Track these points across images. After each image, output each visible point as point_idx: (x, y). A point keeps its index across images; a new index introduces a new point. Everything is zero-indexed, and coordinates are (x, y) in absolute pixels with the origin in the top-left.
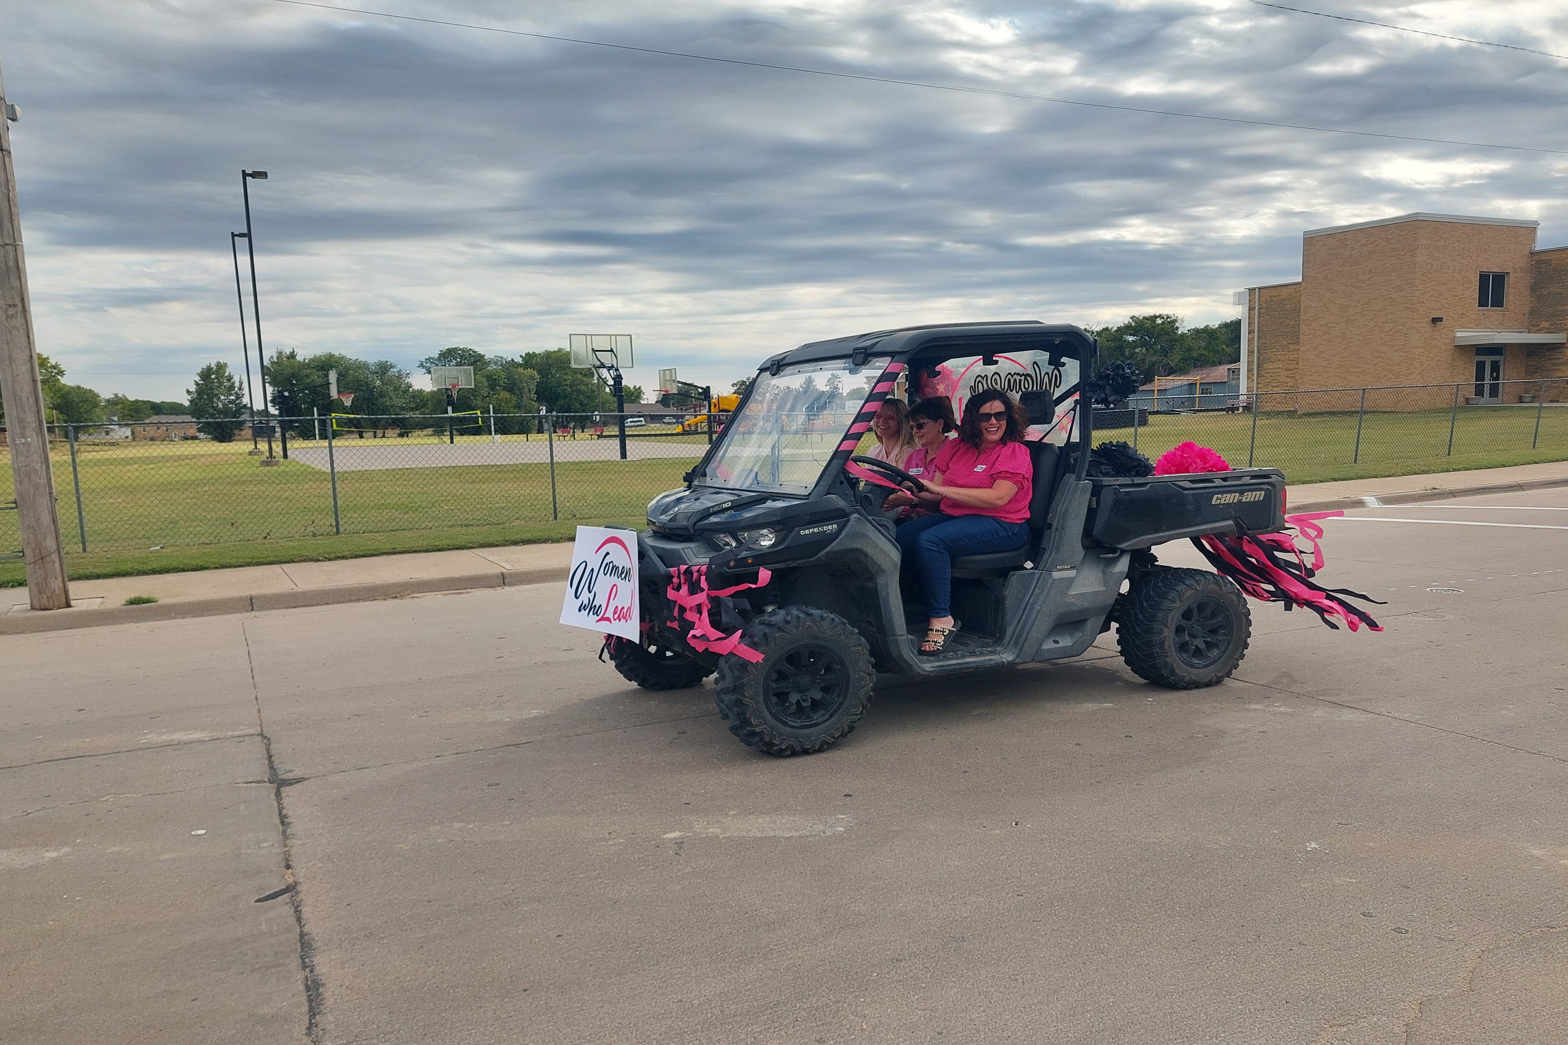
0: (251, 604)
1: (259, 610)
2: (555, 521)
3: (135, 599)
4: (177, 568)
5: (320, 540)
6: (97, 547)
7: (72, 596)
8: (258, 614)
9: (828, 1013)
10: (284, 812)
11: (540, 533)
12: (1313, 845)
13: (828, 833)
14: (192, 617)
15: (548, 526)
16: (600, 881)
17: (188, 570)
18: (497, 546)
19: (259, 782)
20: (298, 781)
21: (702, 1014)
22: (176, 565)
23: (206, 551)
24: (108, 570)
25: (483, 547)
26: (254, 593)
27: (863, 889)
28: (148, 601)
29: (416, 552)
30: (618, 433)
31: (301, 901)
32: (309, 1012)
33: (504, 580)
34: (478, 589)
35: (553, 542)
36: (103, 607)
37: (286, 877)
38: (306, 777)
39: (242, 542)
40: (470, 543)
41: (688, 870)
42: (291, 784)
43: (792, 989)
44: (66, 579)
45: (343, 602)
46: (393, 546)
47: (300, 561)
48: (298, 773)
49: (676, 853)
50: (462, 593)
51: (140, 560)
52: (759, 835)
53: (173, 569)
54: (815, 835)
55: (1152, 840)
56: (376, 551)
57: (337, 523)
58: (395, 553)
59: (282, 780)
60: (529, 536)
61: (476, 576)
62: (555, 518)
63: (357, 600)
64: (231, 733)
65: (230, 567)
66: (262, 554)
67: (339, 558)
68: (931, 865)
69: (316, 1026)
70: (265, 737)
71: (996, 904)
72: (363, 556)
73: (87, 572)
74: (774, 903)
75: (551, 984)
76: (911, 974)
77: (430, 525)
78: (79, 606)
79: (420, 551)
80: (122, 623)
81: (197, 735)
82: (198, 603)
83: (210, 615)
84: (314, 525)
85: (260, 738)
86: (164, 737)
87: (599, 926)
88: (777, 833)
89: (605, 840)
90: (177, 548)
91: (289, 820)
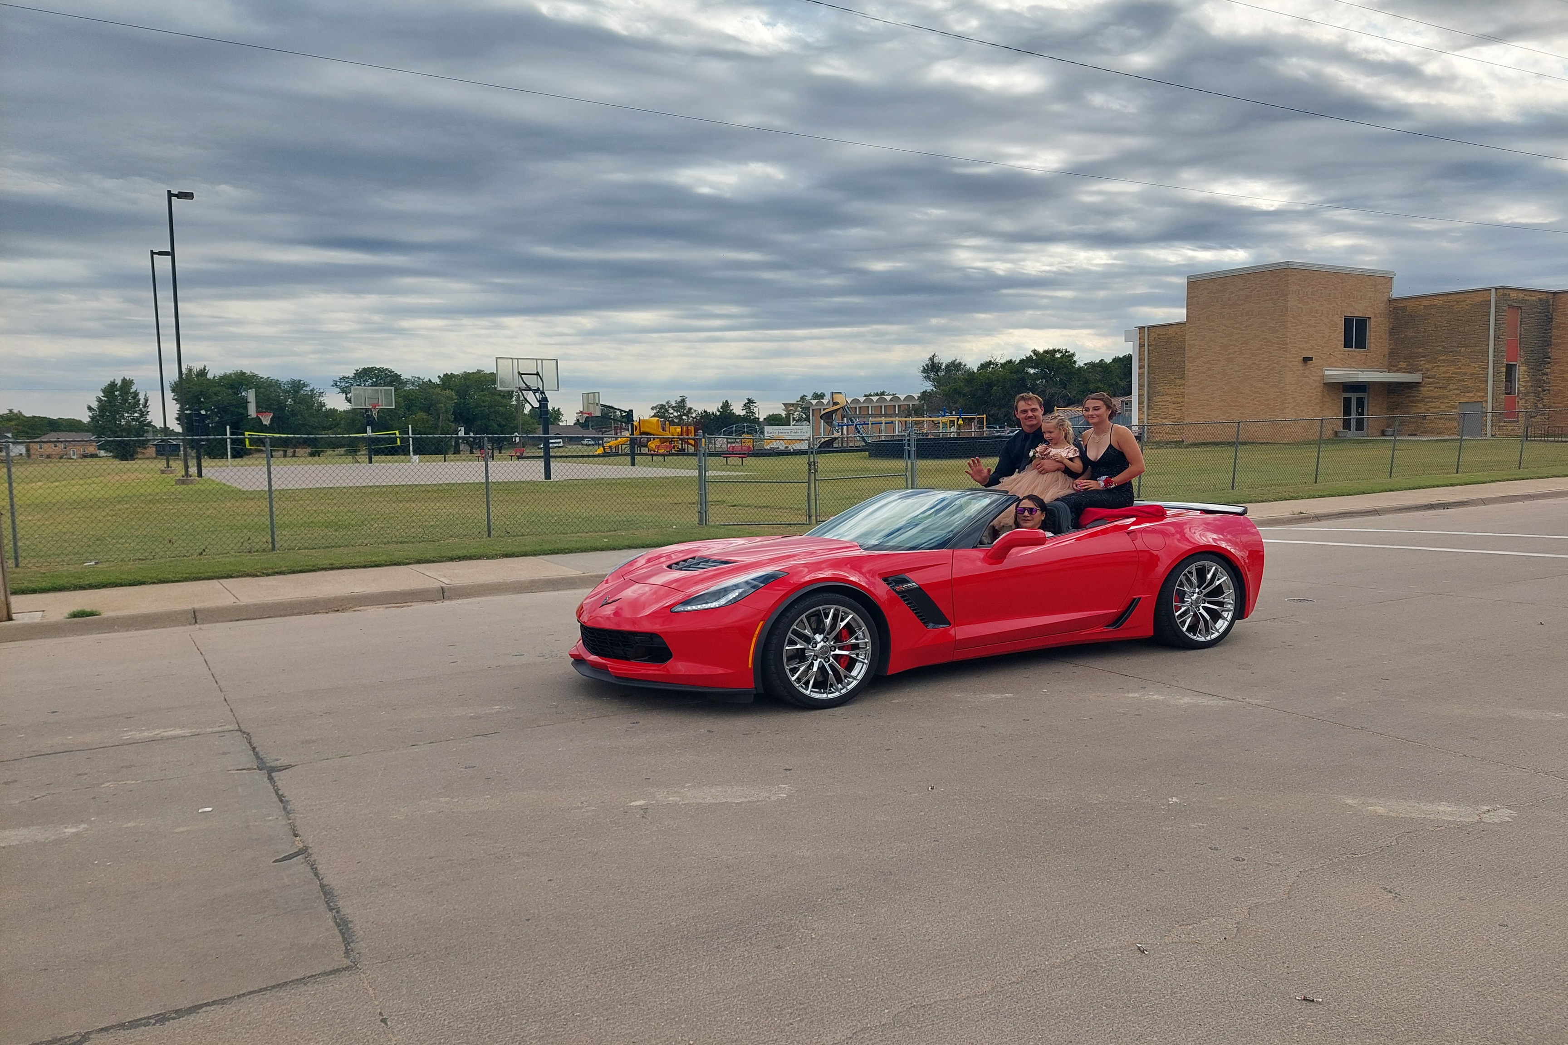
0: (195, 617)
1: (202, 623)
2: (489, 539)
3: (78, 613)
4: (114, 583)
5: (256, 555)
6: (29, 562)
7: (14, 608)
8: (202, 626)
9: (783, 928)
10: (280, 793)
11: (475, 550)
12: (1174, 799)
13: (773, 798)
14: (136, 630)
15: (482, 543)
16: (579, 839)
17: (125, 585)
18: (433, 562)
19: (248, 769)
20: (287, 767)
21: (680, 932)
22: (113, 580)
23: (142, 566)
24: (44, 585)
25: (420, 563)
26: (197, 606)
27: (805, 839)
28: (92, 614)
29: (353, 567)
30: (542, 454)
31: (315, 861)
32: (344, 941)
33: (443, 594)
34: (418, 603)
35: (488, 558)
36: (45, 621)
37: (296, 843)
38: (293, 764)
39: (178, 558)
40: (407, 559)
41: (655, 829)
42: (280, 770)
43: (753, 912)
44: (9, 592)
45: (285, 616)
46: (330, 562)
47: (238, 577)
48: (284, 761)
49: (643, 817)
50: (403, 607)
51: (76, 575)
52: (713, 801)
53: (110, 583)
54: (762, 801)
55: (1044, 798)
56: (314, 566)
57: (273, 539)
58: (332, 569)
59: (270, 766)
60: (464, 552)
61: (416, 590)
62: (489, 536)
63: (300, 614)
64: (211, 730)
65: (167, 582)
66: (199, 569)
67: (277, 573)
68: (861, 821)
69: (352, 951)
70: (244, 733)
71: (916, 848)
72: (301, 572)
73: (23, 586)
74: (732, 852)
75: (549, 915)
76: (849, 899)
77: (366, 542)
78: (20, 619)
79: (358, 567)
80: (65, 636)
81: (178, 732)
82: (141, 616)
83: (154, 628)
84: (249, 541)
85: (239, 733)
86: (146, 734)
87: (584, 872)
88: (729, 800)
89: (578, 808)
90: (112, 564)
91: (286, 798)
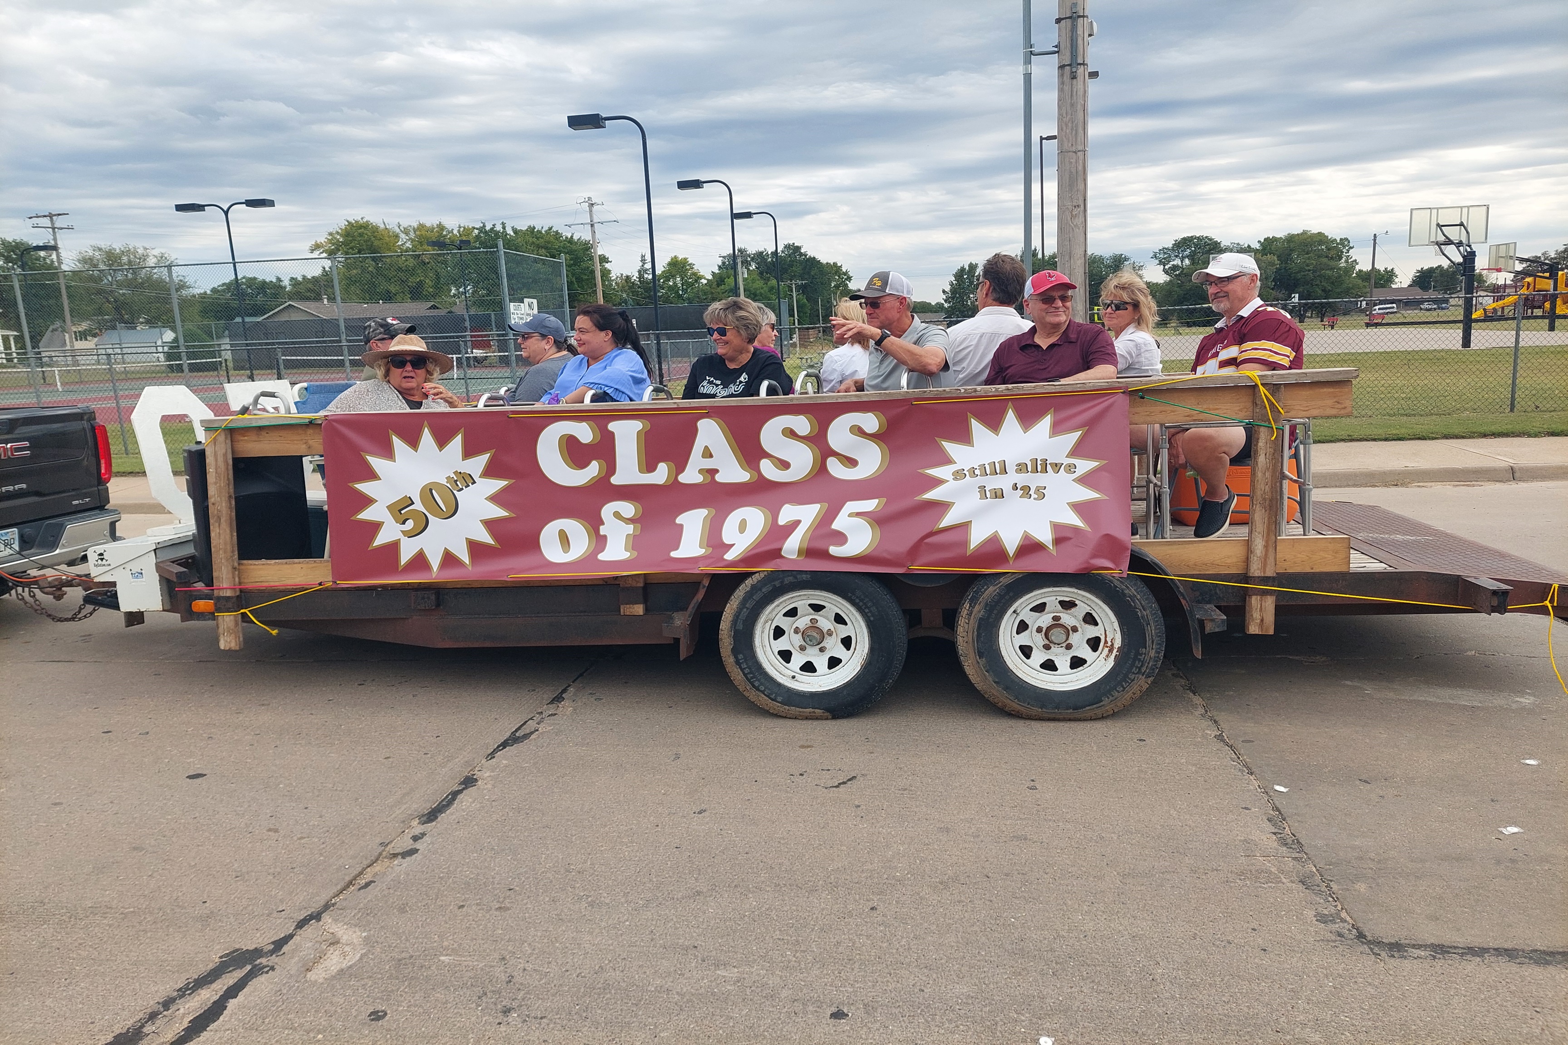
2: (1512, 414)
11: (1510, 427)
18: (1463, 437)
25: (1447, 438)
34: (1487, 483)
40: (1432, 433)
50: (1474, 486)
